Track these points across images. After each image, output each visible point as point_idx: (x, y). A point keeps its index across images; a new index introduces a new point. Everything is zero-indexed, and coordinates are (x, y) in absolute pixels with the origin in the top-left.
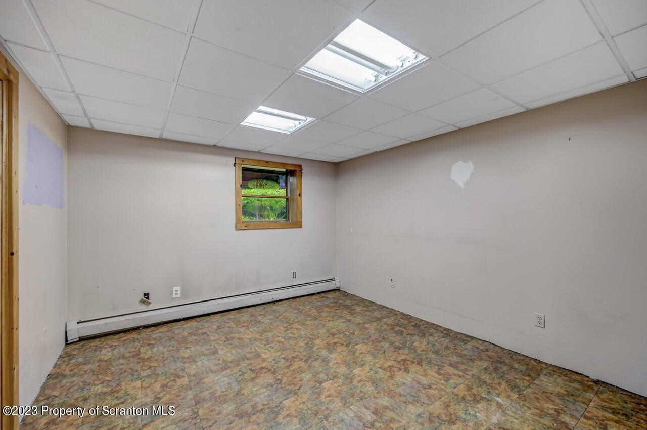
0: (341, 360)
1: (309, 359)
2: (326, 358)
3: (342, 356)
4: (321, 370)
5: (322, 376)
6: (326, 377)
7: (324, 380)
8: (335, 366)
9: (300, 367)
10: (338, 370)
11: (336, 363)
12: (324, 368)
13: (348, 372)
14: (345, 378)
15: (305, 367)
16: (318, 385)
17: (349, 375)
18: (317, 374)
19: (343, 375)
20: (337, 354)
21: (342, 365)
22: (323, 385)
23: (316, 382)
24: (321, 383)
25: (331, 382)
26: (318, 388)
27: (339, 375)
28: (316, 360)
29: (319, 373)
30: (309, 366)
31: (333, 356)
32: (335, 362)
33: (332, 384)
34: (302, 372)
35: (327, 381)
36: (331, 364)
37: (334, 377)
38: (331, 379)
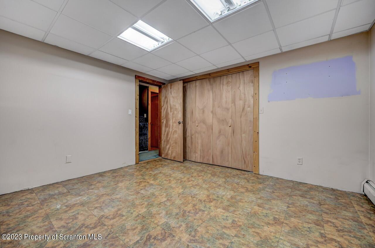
0: (156, 217)
1: (183, 214)
2: (169, 217)
3: (155, 222)
4: (170, 207)
5: (168, 204)
6: (165, 203)
7: (166, 201)
8: (161, 211)
9: (186, 206)
10: (158, 209)
11: (159, 214)
12: (168, 209)
13: (151, 209)
14: (152, 205)
15: (183, 207)
16: (169, 198)
17: (150, 207)
18: (172, 204)
19: (154, 206)
20: (160, 223)
21: (155, 213)
22: (166, 199)
23: (171, 200)
24: (168, 200)
25: (162, 201)
26: (169, 197)
27: (156, 206)
28: (177, 214)
29: (171, 205)
30: (180, 208)
31: (163, 221)
32: (161, 215)
33: (161, 200)
34: (183, 204)
35: (164, 201)
36: (164, 212)
37: (160, 204)
38: (162, 203)
